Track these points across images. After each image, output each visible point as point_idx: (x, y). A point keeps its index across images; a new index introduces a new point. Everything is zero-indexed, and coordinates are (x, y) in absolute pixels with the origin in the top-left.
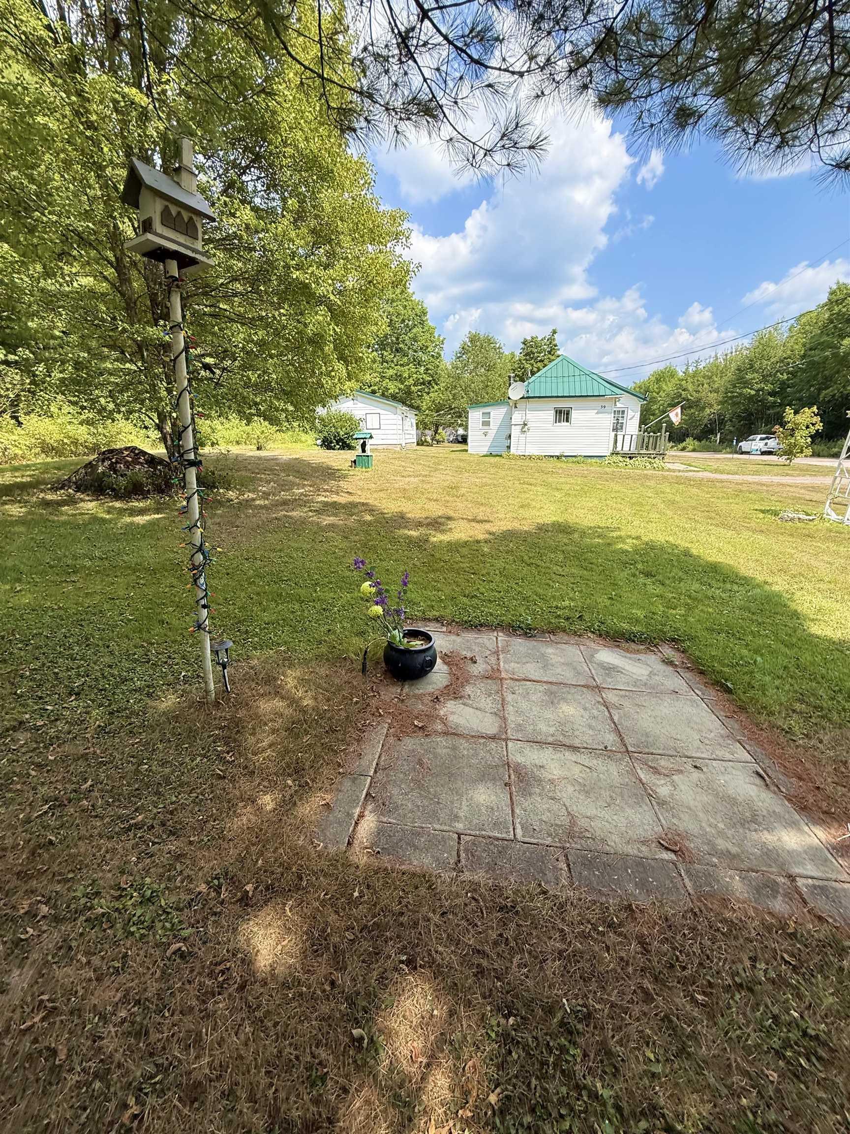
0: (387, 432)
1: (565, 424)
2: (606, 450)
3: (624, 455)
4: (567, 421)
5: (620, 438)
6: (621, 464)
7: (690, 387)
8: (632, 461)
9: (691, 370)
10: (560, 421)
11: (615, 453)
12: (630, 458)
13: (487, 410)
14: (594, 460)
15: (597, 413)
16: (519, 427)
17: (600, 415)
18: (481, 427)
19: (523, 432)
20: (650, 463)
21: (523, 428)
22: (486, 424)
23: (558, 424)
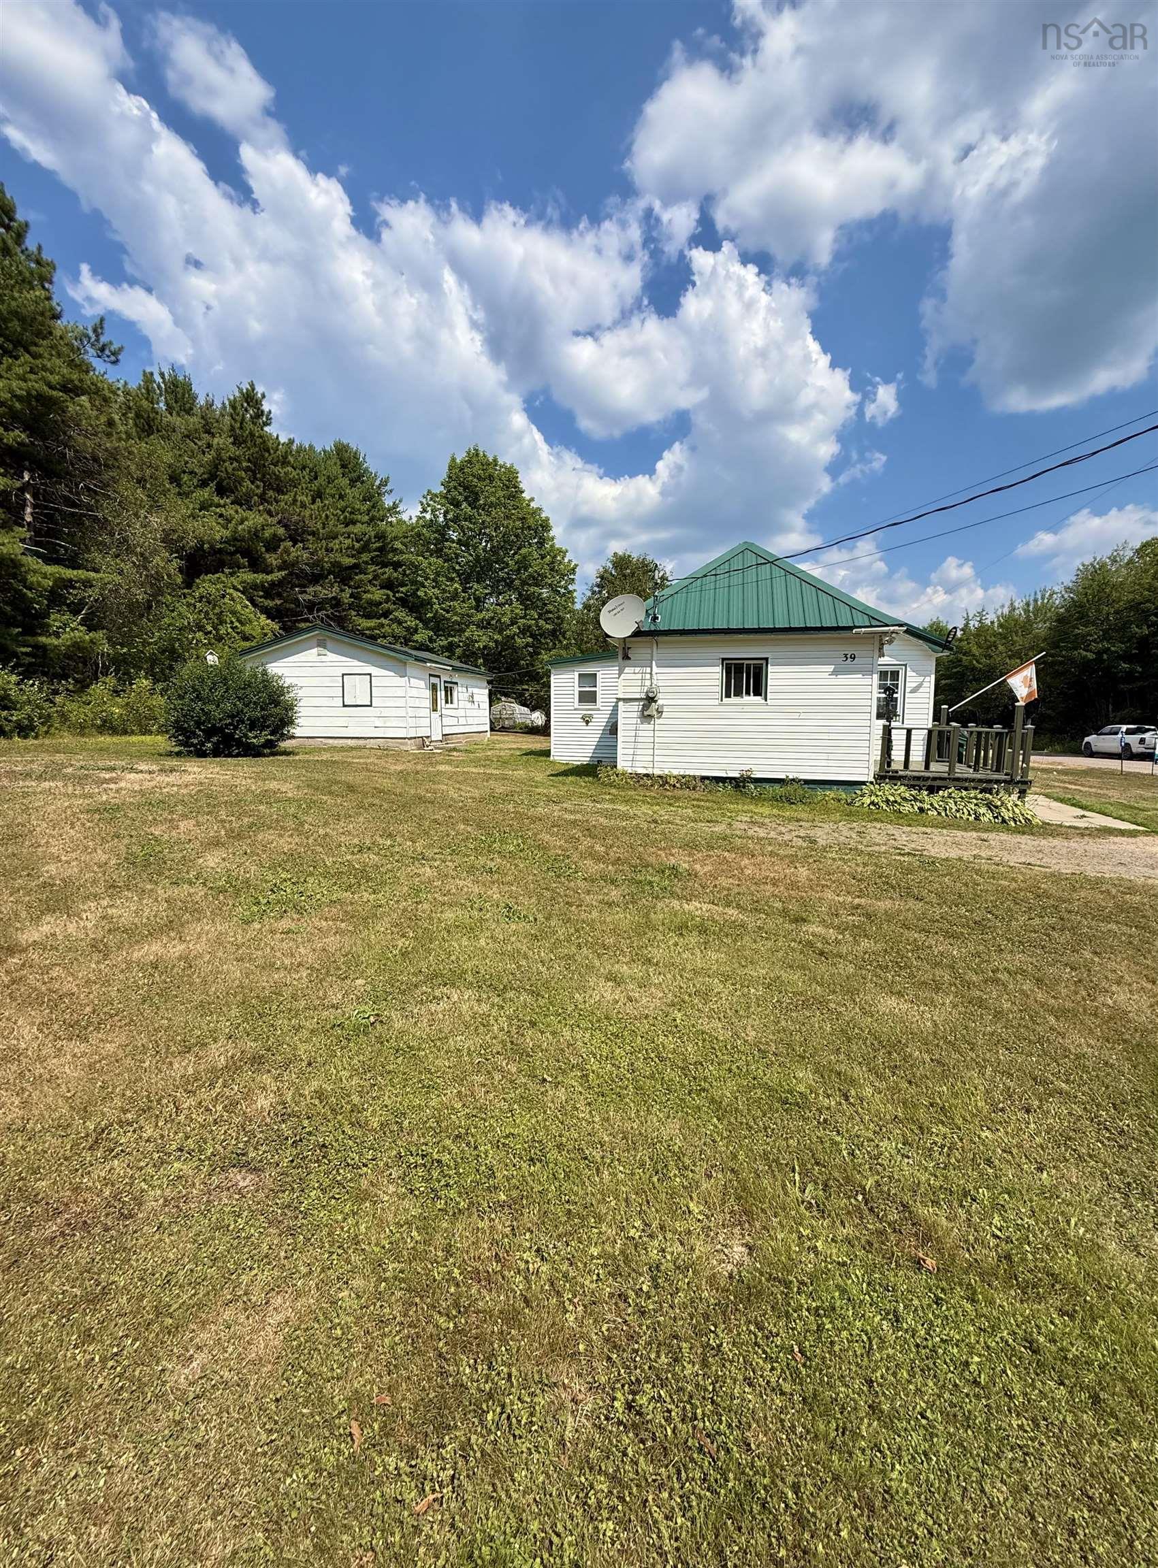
0: (386, 712)
1: (752, 699)
2: (863, 768)
3: (916, 782)
4: (757, 693)
5: (898, 737)
6: (906, 808)
7: (975, 650)
8: (936, 799)
9: (974, 624)
10: (738, 693)
11: (886, 774)
12: (932, 790)
13: (588, 669)
14: (830, 794)
15: (835, 673)
16: (636, 707)
17: (844, 679)
18: (576, 705)
19: (646, 717)
20: (989, 806)
21: (645, 708)
22: (588, 697)
23: (734, 700)
